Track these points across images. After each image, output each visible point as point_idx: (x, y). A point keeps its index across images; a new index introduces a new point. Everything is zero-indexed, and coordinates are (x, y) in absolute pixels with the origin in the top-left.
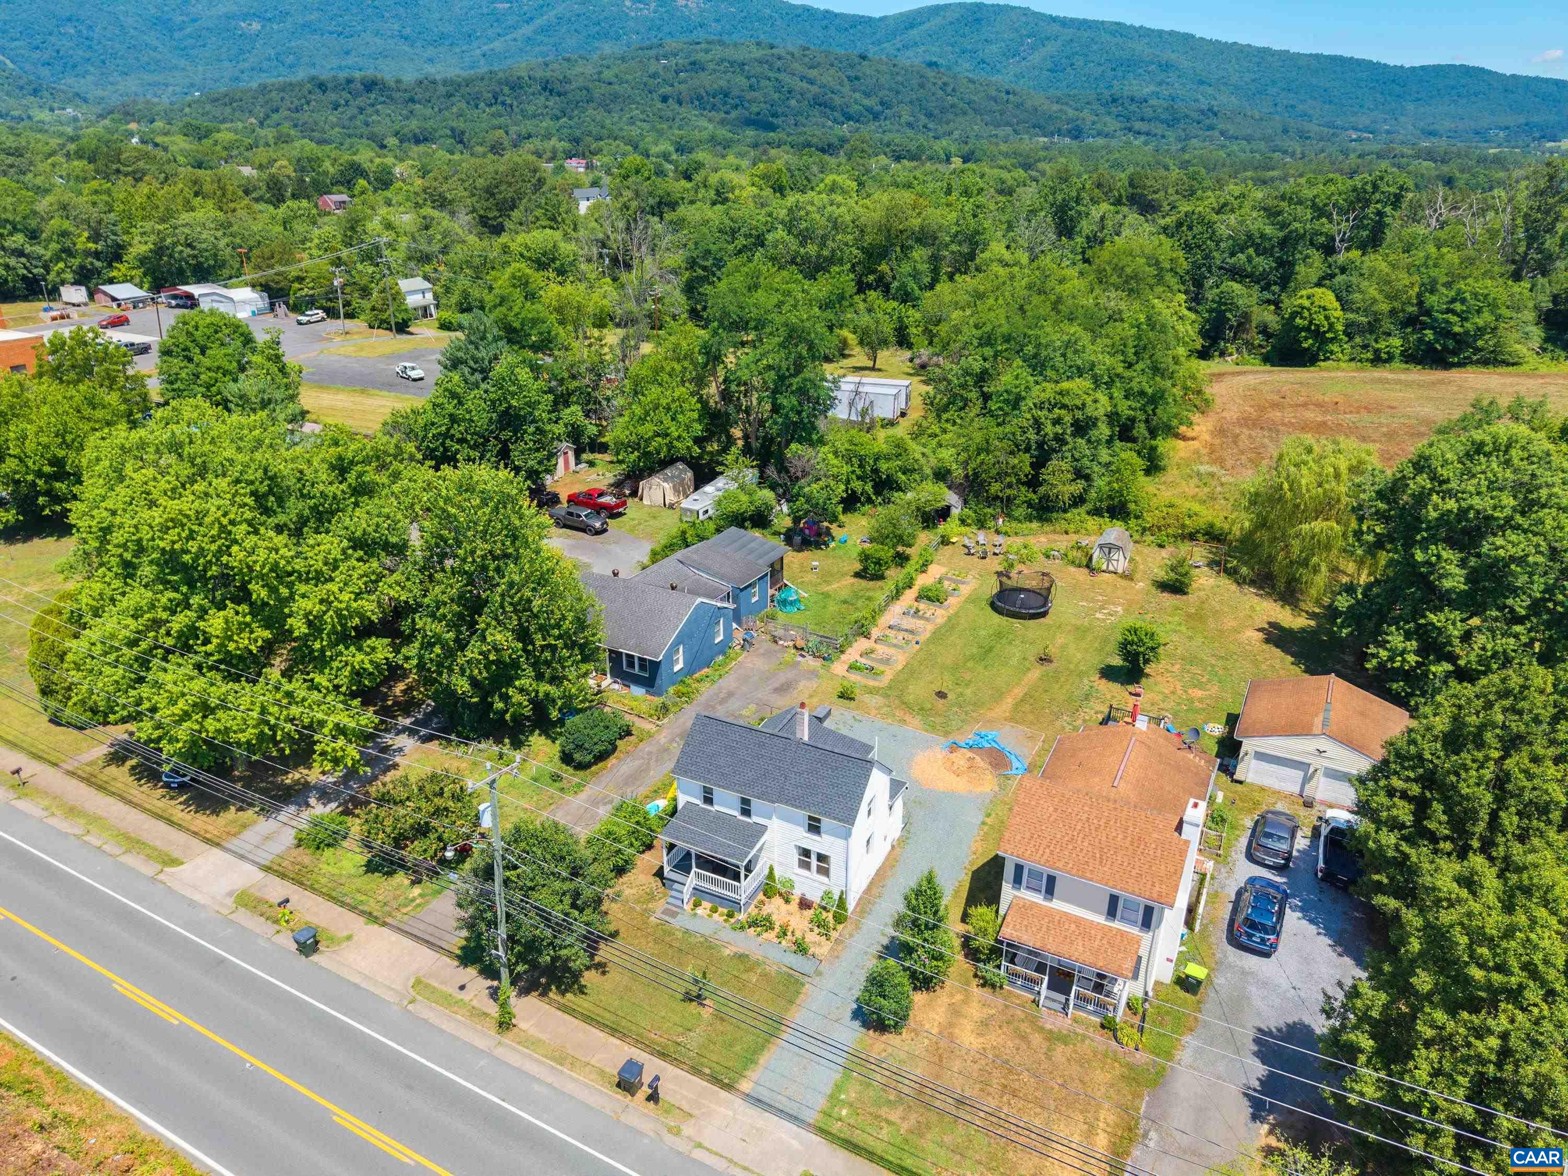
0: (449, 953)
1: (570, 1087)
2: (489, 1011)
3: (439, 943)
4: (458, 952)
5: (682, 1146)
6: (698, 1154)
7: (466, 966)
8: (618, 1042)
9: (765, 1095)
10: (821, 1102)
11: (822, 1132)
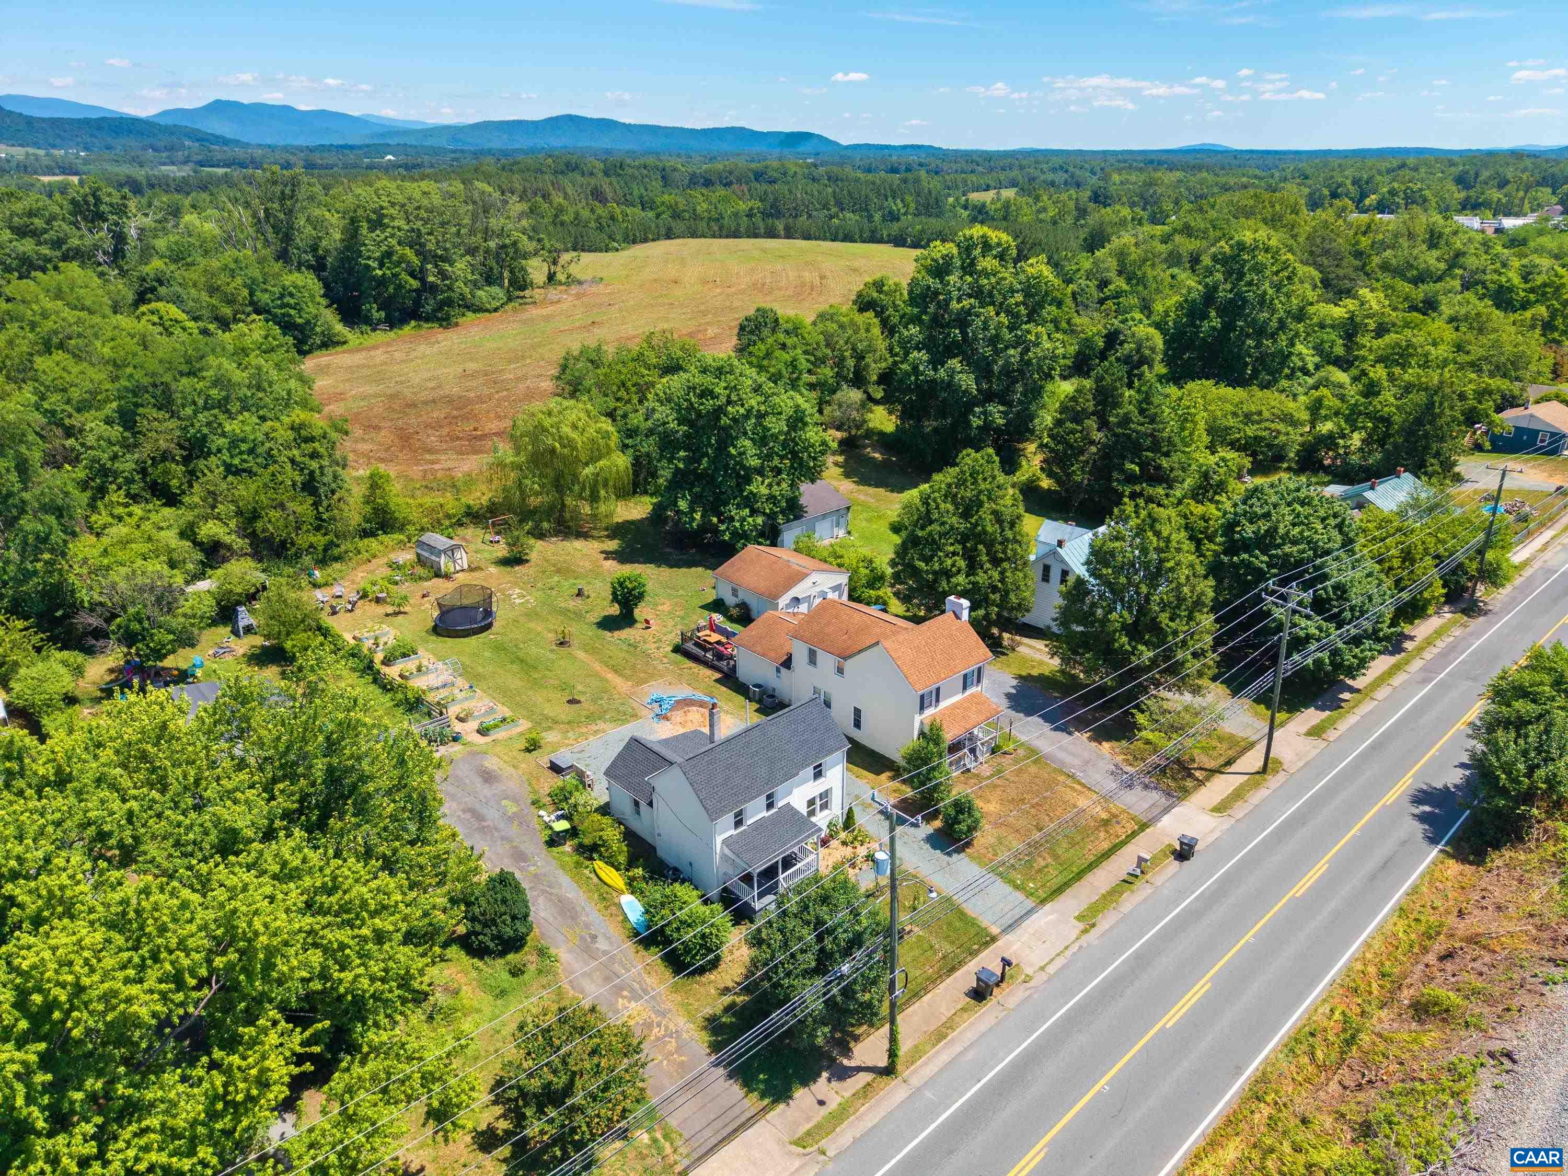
0: (764, 1110)
1: (970, 1036)
2: (862, 1084)
3: (743, 1119)
4: (766, 1101)
5: (1041, 978)
6: (1051, 969)
7: (791, 1097)
8: (929, 996)
9: (1008, 921)
10: (1019, 896)
11: (1043, 902)
